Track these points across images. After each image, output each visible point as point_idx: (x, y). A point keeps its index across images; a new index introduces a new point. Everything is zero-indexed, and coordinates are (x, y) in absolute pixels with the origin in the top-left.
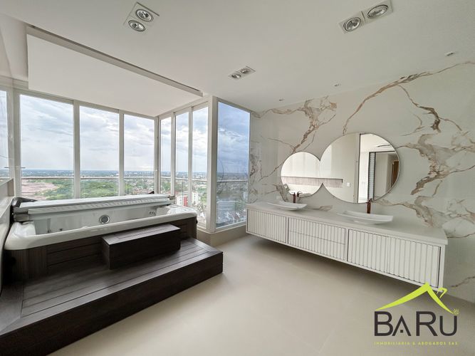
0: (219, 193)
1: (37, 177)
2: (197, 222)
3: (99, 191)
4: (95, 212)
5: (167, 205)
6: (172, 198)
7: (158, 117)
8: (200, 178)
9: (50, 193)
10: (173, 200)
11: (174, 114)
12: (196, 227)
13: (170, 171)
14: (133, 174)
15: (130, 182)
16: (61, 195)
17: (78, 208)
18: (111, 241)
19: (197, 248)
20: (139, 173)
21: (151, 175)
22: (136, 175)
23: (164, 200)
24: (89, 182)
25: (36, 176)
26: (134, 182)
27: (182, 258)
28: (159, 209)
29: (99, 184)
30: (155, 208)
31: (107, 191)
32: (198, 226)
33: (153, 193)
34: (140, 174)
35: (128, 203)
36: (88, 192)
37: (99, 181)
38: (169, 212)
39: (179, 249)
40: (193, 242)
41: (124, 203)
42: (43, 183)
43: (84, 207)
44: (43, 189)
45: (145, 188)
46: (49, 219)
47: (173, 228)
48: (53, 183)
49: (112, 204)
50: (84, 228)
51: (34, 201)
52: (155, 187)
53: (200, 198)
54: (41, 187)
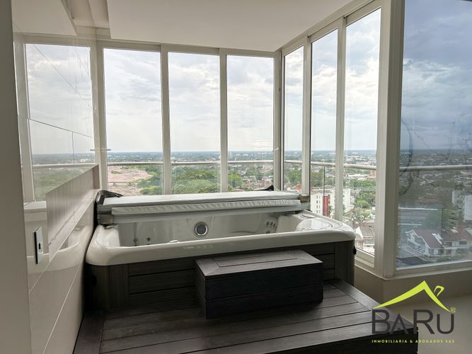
0: (403, 192)
1: (131, 162)
2: (355, 251)
3: (196, 183)
4: (189, 217)
5: (297, 212)
6: (306, 200)
7: (280, 51)
8: (355, 161)
9: (143, 183)
10: (307, 204)
11: (309, 39)
12: (352, 261)
13: (301, 149)
14: (242, 156)
15: (237, 169)
16: (155, 187)
17: (167, 209)
18: (209, 270)
19: (357, 306)
20: (249, 153)
21: (268, 156)
22: (245, 158)
23: (291, 202)
24: (185, 169)
25: (129, 160)
26: (243, 170)
27: (326, 323)
28: (282, 219)
29: (197, 171)
30: (276, 216)
31: (207, 183)
32: (356, 258)
33: (271, 188)
34: (252, 155)
35: (234, 205)
36: (185, 183)
37: (197, 167)
38: (300, 226)
39: (320, 301)
40: (347, 292)
41: (228, 205)
42: (137, 170)
43: (174, 209)
44: (136, 178)
45: (260, 178)
46: (135, 223)
47: (310, 260)
48: (147, 170)
49: (211, 207)
50: (173, 243)
51: (119, 196)
52: (275, 176)
53: (353, 199)
54: (134, 176)
